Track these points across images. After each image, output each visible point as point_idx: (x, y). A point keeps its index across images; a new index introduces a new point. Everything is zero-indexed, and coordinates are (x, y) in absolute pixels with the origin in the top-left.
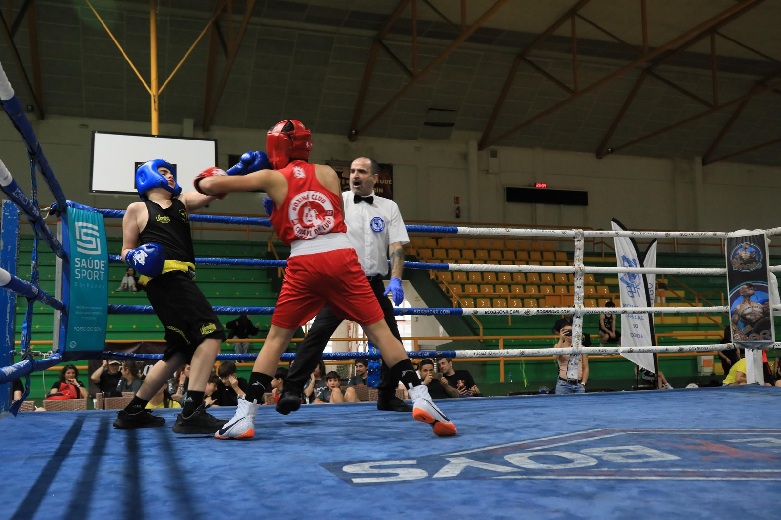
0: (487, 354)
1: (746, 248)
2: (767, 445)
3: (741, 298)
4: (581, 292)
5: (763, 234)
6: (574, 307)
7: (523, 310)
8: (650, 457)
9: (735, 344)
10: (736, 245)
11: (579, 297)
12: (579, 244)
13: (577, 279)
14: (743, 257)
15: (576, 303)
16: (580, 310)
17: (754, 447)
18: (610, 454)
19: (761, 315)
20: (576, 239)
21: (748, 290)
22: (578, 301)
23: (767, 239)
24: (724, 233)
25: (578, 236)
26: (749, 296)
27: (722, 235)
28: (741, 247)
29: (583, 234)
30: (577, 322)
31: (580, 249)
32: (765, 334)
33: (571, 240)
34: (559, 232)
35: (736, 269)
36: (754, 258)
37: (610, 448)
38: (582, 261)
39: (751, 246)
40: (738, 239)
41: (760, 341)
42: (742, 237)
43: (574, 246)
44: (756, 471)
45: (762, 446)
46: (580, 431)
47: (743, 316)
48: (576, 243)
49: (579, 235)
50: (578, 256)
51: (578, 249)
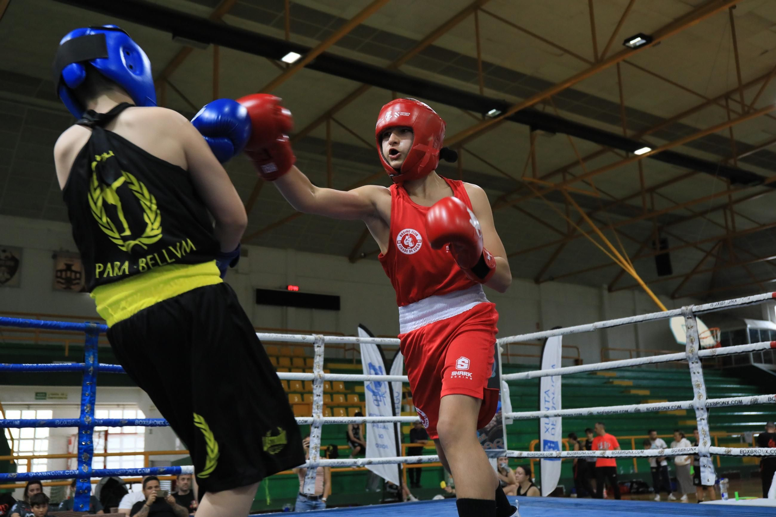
4: (321, 401)
6: (312, 416)
11: (318, 406)
12: (319, 350)
13: (317, 387)
15: (314, 413)
16: (318, 420)
19: (495, 423)
20: (316, 345)
22: (316, 410)
23: (500, 348)
25: (318, 342)
29: (323, 340)
30: (315, 432)
31: (320, 356)
32: (498, 442)
33: (311, 345)
34: (298, 337)
38: (322, 368)
41: (494, 450)
43: (314, 352)
48: (316, 349)
49: (319, 341)
50: (318, 362)
51: (317, 355)
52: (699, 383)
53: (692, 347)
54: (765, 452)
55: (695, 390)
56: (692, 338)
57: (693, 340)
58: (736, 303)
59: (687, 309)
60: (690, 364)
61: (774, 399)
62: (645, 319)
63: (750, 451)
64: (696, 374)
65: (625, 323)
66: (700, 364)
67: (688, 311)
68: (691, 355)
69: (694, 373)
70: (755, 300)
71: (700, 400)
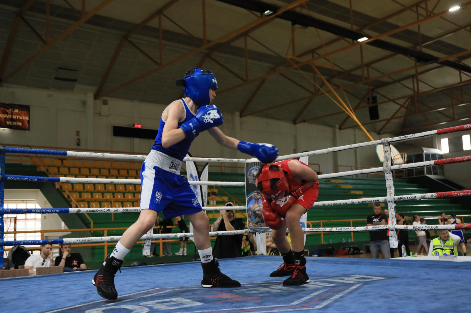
0: (86, 241)
1: (256, 170)
2: (257, 292)
3: (253, 201)
7: (113, 209)
8: (184, 304)
9: (250, 230)
10: (251, 167)
14: (255, 175)
17: (248, 294)
18: (159, 304)
21: (257, 196)
24: (244, 160)
26: (258, 199)
27: (243, 161)
28: (254, 169)
35: (251, 183)
37: (160, 301)
40: (252, 164)
41: (264, 228)
42: (255, 163)
44: (246, 308)
45: (254, 293)
46: (144, 290)
47: (254, 212)
52: (390, 186)
53: (387, 164)
54: (428, 227)
55: (388, 190)
56: (387, 158)
57: (388, 159)
58: (414, 137)
59: (385, 140)
60: (386, 174)
61: (435, 195)
62: (359, 146)
63: (419, 227)
64: (389, 180)
65: (346, 148)
66: (391, 174)
67: (385, 141)
68: (386, 169)
69: (388, 180)
70: (426, 135)
71: (390, 196)
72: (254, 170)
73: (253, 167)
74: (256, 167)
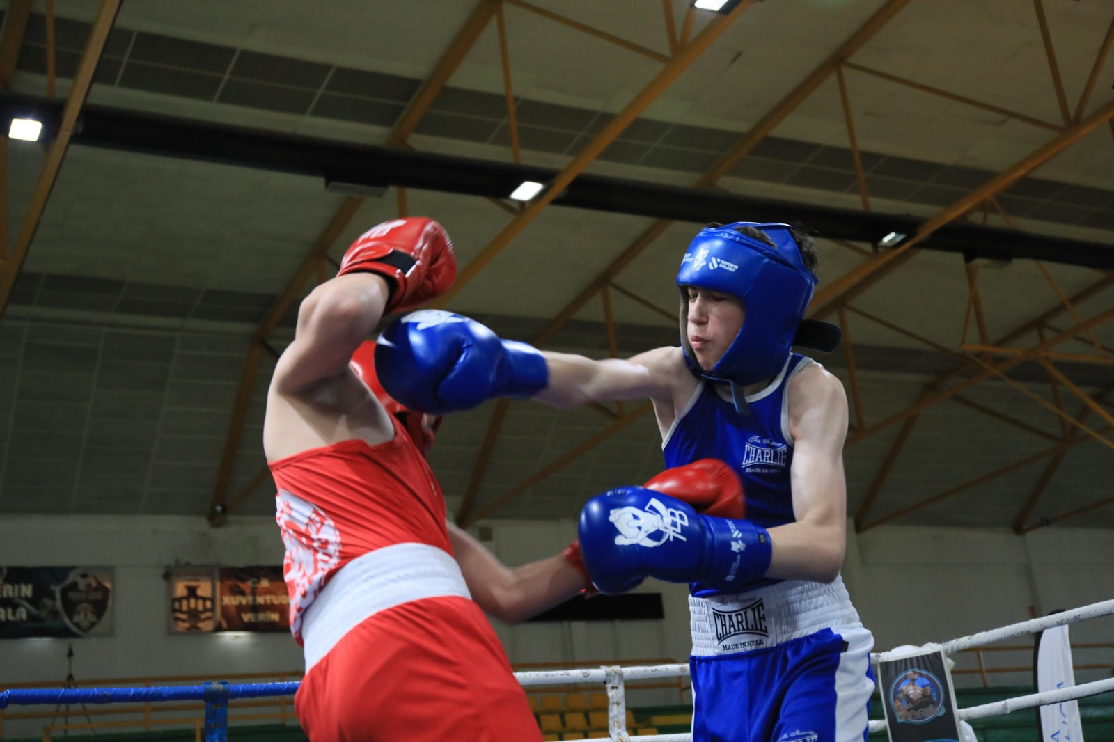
1: (914, 680)
5: (939, 653)
10: (897, 675)
12: (616, 695)
14: (911, 696)
20: (609, 686)
23: (946, 661)
25: (612, 679)
28: (906, 678)
29: (621, 675)
31: (618, 704)
33: (599, 688)
34: (576, 674)
35: (902, 720)
36: (930, 697)
38: (623, 727)
39: (921, 675)
40: (899, 664)
42: (906, 660)
43: (606, 699)
48: (611, 693)
49: (614, 677)
50: (615, 717)
51: (614, 704)
72: (908, 681)
73: (901, 672)
74: (910, 672)
